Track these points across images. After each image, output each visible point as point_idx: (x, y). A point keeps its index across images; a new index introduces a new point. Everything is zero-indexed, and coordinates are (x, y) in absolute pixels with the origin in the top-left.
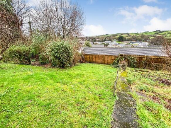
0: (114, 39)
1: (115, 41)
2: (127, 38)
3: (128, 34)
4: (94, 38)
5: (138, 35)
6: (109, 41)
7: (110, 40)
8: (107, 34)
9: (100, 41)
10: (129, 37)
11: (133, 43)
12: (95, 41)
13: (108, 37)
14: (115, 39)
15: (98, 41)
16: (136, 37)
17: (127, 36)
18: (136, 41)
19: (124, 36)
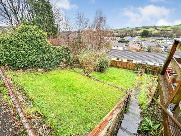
0: (136, 34)
1: (137, 37)
2: (153, 32)
3: (156, 28)
4: (112, 33)
5: (169, 29)
6: (130, 37)
7: (132, 36)
8: (128, 28)
9: (119, 36)
10: (156, 32)
11: (159, 40)
12: (113, 36)
13: (129, 31)
14: (138, 34)
15: (117, 36)
16: (166, 31)
17: (154, 30)
18: (165, 37)
19: (149, 30)
